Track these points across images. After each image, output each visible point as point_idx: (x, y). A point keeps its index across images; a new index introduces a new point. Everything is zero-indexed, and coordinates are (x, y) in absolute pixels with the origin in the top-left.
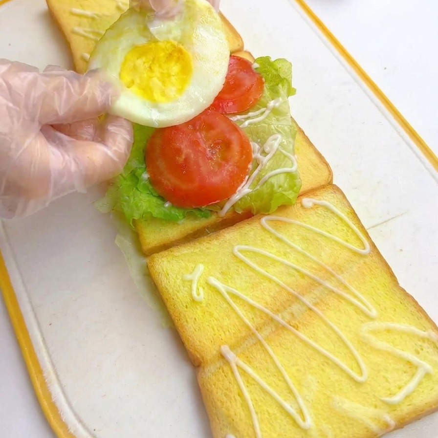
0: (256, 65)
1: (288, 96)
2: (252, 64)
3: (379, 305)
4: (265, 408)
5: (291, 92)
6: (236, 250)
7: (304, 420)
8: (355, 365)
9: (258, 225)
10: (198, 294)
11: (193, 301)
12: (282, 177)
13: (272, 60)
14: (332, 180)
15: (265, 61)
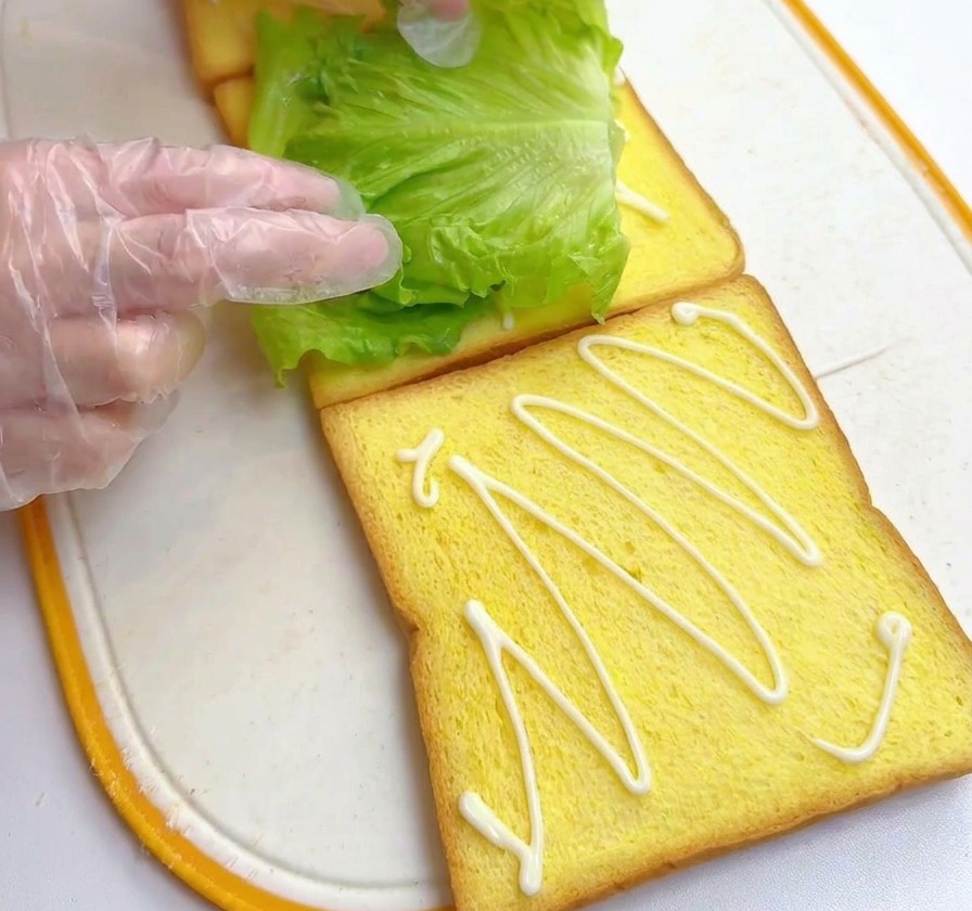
3: (828, 540)
4: (552, 743)
6: (517, 406)
7: (636, 774)
8: (761, 666)
9: (572, 357)
10: (427, 490)
11: (416, 505)
14: (742, 266)
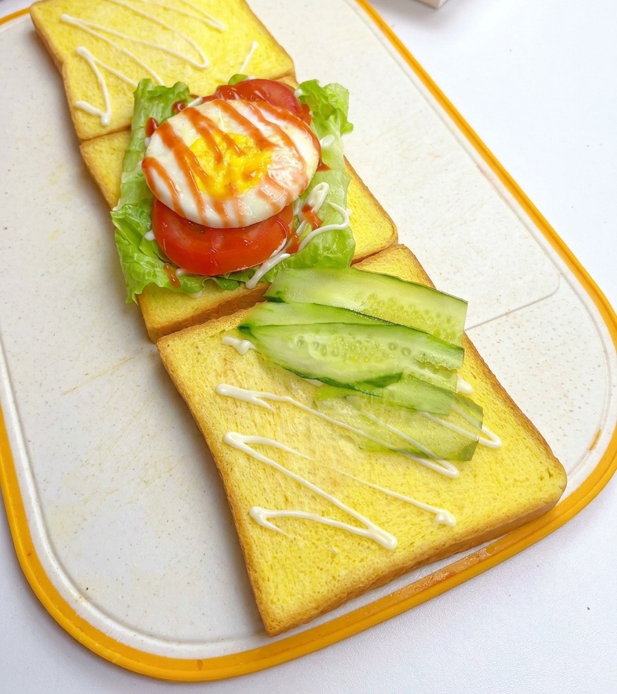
0: (299, 92)
1: (342, 133)
2: (295, 90)
5: (346, 128)
12: (330, 237)
13: (322, 85)
14: (397, 238)
15: (311, 86)
